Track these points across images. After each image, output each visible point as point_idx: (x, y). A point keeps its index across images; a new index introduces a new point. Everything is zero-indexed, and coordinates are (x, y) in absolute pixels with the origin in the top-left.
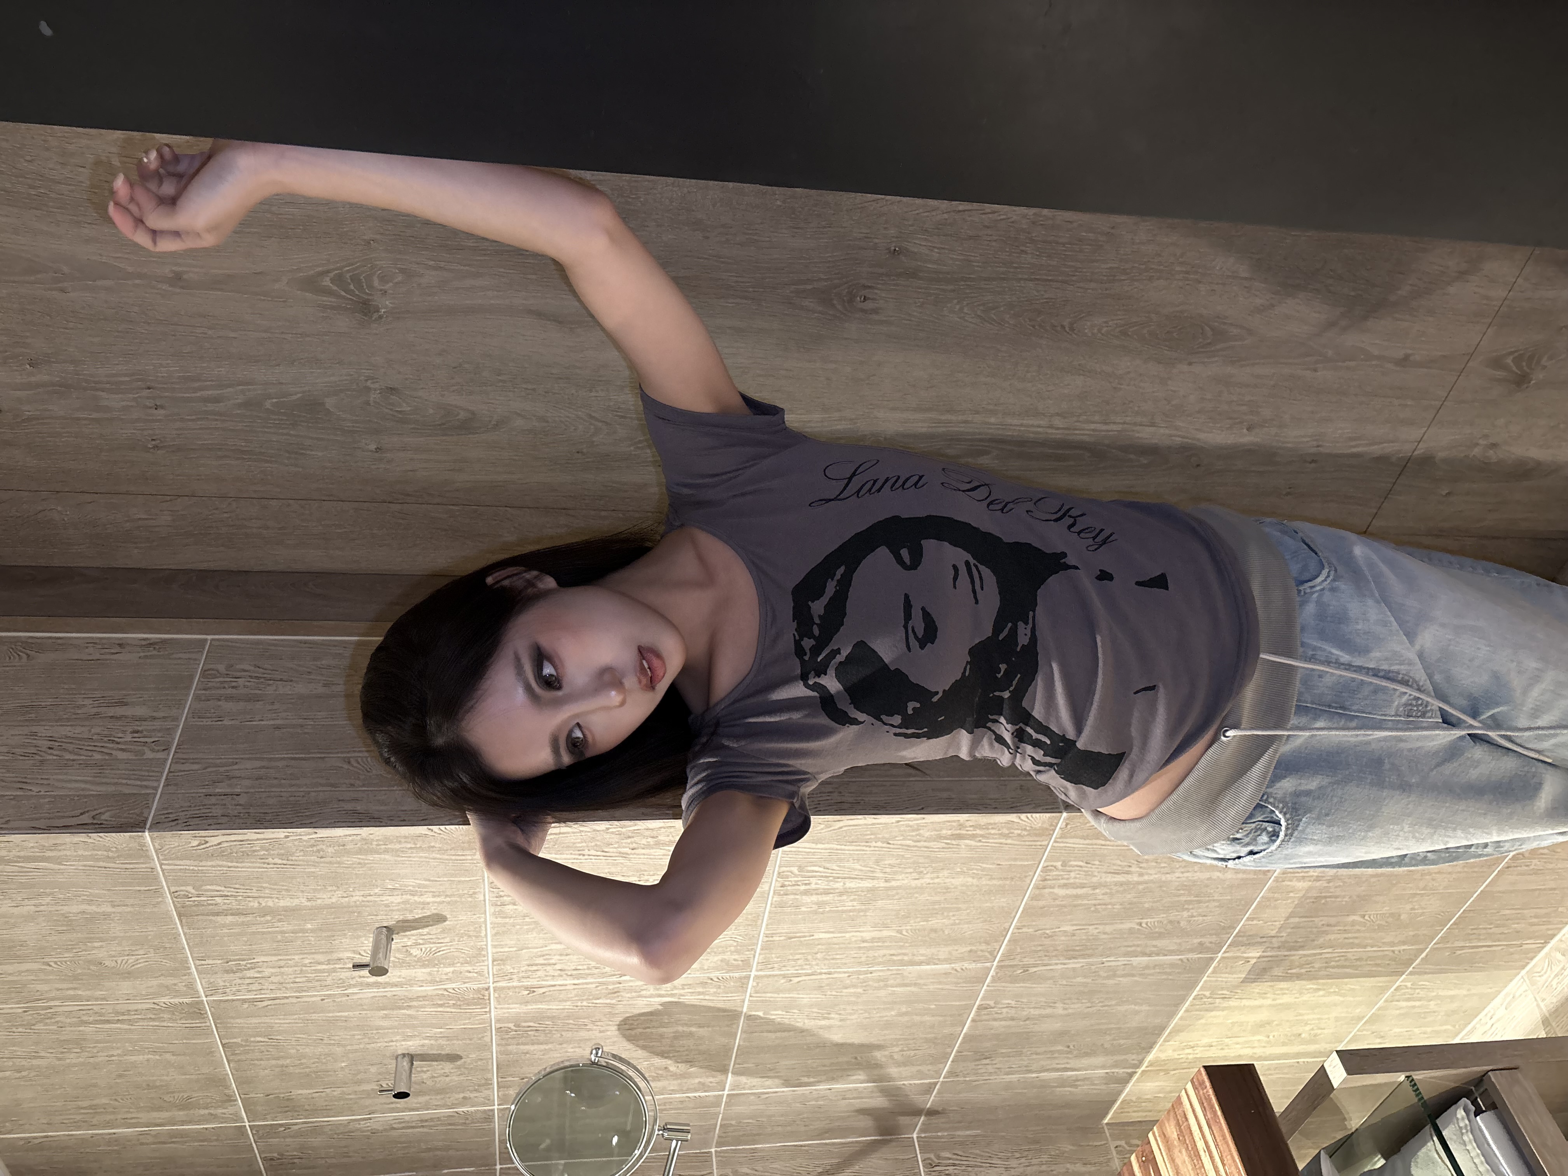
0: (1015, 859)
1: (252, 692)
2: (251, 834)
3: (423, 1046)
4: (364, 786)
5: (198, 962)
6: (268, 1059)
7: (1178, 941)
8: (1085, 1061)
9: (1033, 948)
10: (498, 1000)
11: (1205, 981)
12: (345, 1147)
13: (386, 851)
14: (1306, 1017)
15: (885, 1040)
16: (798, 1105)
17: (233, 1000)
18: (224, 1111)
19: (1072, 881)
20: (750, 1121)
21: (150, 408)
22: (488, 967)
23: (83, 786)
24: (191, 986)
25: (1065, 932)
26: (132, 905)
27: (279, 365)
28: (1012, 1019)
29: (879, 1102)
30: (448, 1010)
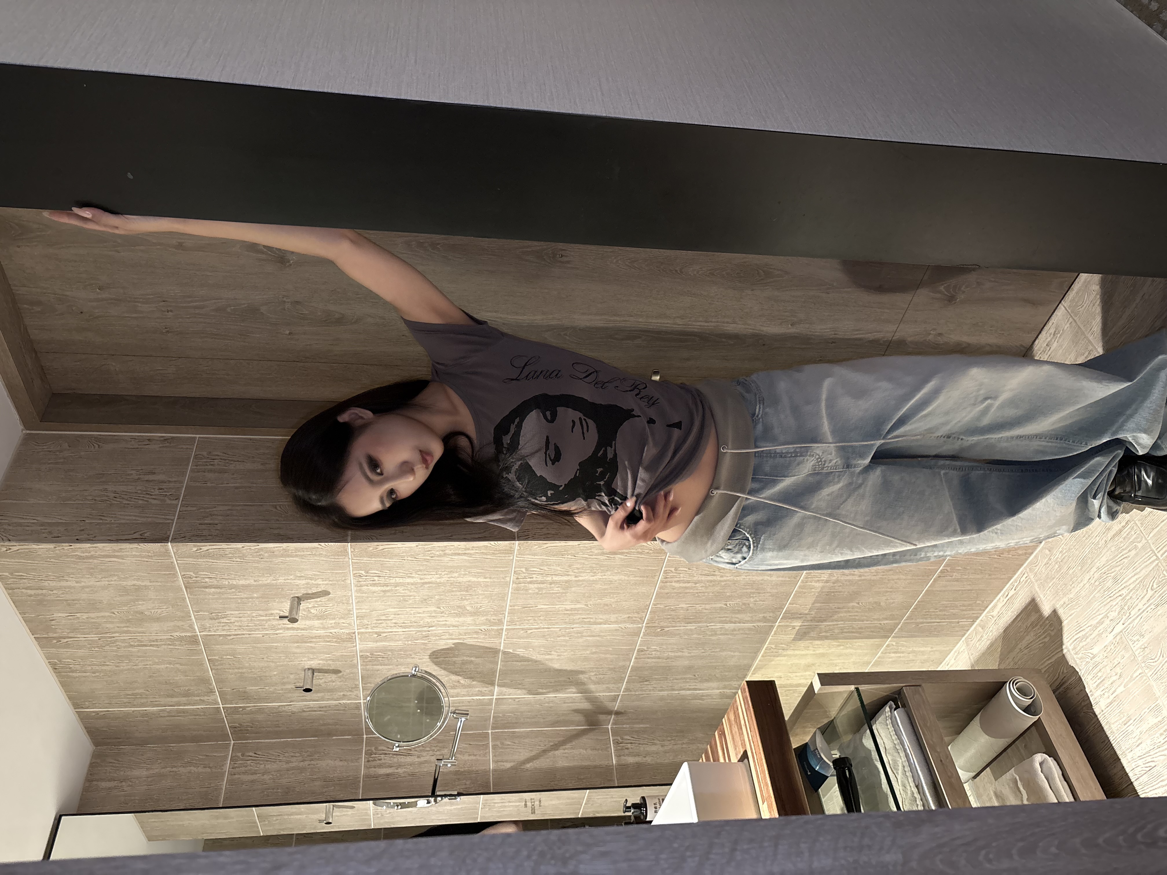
0: (647, 566)
1: (222, 467)
2: (224, 545)
3: (319, 664)
4: (284, 521)
5: (196, 614)
6: (233, 669)
7: (750, 615)
8: (706, 685)
9: (665, 617)
10: (360, 639)
11: (771, 639)
12: (277, 721)
13: (296, 556)
14: (835, 662)
15: (585, 668)
16: (538, 706)
17: (214, 635)
18: (208, 698)
19: (682, 579)
20: (510, 714)
21: (165, 311)
22: (354, 620)
23: (134, 518)
24: (191, 626)
25: (682, 608)
26: (161, 582)
27: (235, 289)
28: (659, 658)
29: (585, 705)
30: (332, 644)
